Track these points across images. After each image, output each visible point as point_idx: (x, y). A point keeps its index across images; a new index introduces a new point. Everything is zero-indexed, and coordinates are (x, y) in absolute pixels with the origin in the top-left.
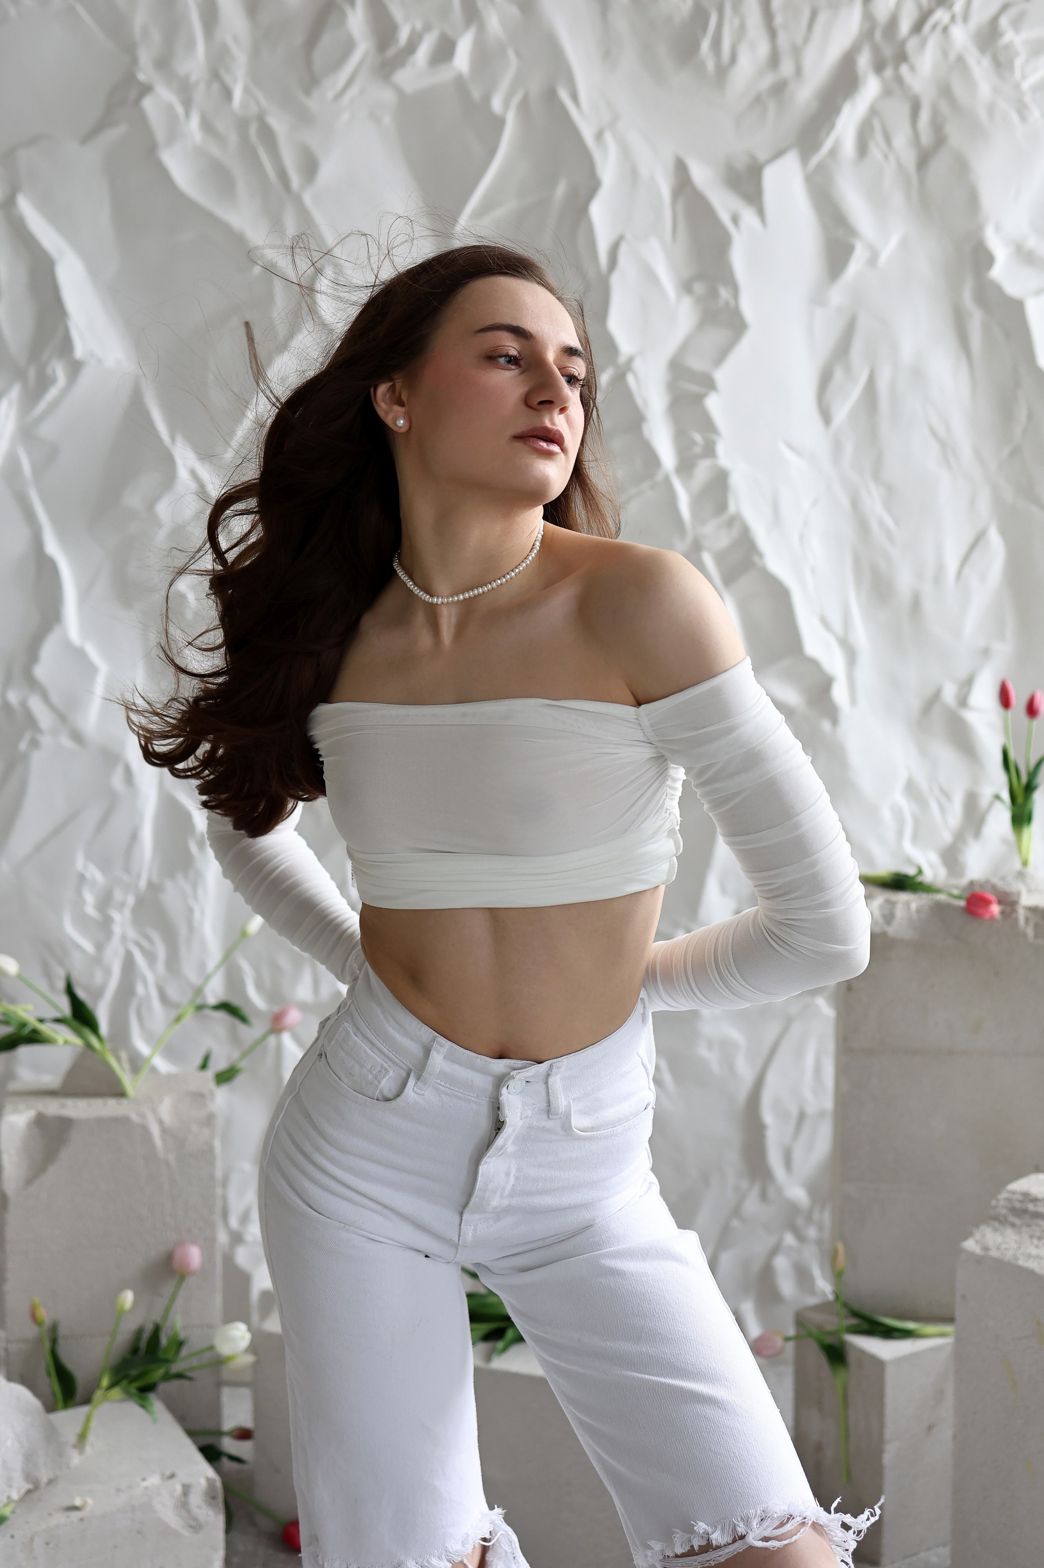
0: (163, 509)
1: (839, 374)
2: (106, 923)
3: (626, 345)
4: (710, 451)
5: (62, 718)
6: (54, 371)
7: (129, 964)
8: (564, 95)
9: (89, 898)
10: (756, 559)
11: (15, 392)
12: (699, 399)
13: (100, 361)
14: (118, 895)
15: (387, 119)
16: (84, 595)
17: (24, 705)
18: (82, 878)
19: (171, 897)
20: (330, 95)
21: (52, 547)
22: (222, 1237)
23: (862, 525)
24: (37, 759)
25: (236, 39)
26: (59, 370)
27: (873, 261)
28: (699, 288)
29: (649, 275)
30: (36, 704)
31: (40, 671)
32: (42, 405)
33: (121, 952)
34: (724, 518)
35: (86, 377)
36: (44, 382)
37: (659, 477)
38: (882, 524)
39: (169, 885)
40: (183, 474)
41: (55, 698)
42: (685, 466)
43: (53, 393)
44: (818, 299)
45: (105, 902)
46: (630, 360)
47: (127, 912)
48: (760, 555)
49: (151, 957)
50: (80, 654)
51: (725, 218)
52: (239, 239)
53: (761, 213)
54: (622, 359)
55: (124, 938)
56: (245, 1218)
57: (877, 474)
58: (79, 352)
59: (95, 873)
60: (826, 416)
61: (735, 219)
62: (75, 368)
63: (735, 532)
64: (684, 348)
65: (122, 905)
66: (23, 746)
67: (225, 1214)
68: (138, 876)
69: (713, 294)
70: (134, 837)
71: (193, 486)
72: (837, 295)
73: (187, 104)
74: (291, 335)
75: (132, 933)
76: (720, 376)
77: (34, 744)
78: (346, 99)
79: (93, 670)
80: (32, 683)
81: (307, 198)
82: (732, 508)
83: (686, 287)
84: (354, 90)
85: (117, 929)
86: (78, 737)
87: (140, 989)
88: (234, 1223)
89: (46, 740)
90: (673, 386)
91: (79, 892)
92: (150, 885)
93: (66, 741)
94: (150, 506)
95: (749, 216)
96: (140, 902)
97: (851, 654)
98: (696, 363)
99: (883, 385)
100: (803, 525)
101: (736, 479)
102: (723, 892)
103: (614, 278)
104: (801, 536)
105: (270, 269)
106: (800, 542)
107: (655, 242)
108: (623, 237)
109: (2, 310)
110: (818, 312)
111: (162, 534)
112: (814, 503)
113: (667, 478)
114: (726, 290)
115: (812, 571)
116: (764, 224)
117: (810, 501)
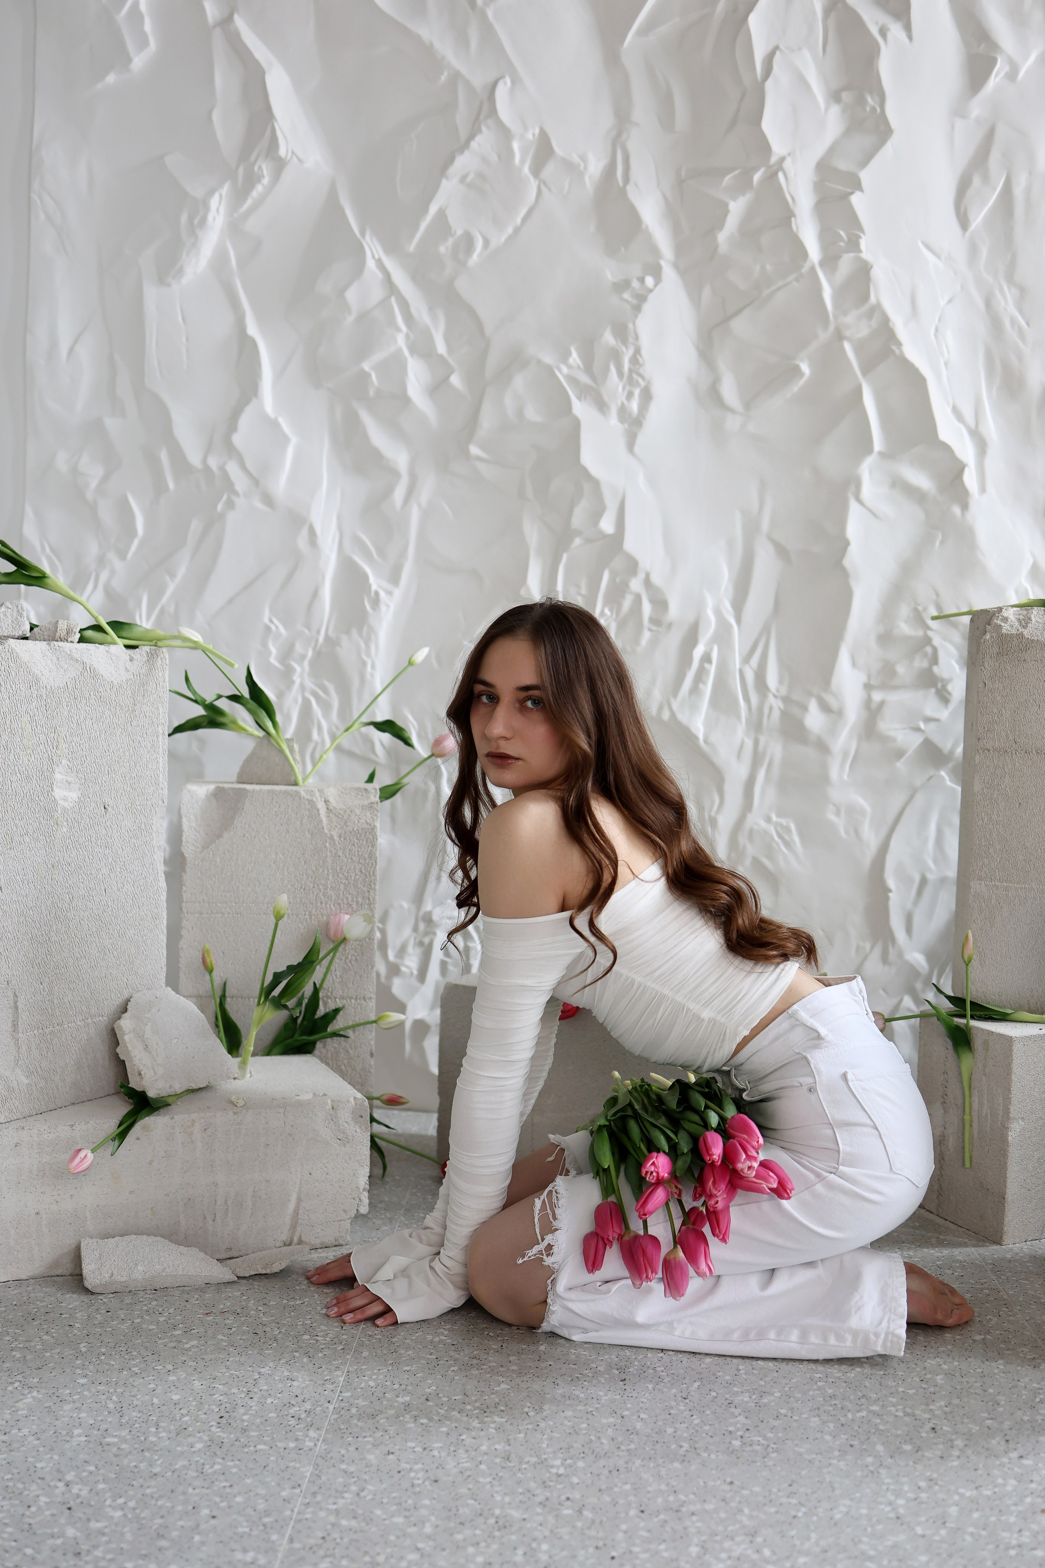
0: (351, 295)
1: (977, 181)
2: (288, 673)
3: (778, 148)
4: (854, 244)
5: (256, 482)
6: (260, 168)
7: (306, 712)
9: (274, 650)
10: (895, 347)
11: (225, 189)
12: (846, 196)
13: (300, 160)
14: (299, 648)
16: (279, 374)
17: (222, 469)
18: (268, 629)
19: (346, 651)
21: (252, 330)
22: (381, 967)
23: (995, 323)
24: (232, 517)
26: (265, 168)
27: (1012, 76)
28: (846, 96)
29: (802, 81)
30: (233, 469)
31: (237, 439)
32: (249, 202)
33: (300, 700)
34: (865, 308)
35: (288, 175)
36: (252, 180)
37: (805, 270)
38: (1013, 321)
39: (344, 639)
40: (371, 264)
41: (249, 465)
42: (830, 261)
43: (259, 188)
44: (959, 111)
45: (287, 654)
46: (783, 159)
47: (306, 664)
48: (899, 344)
49: (326, 707)
50: (275, 424)
51: (874, 31)
52: (429, 49)
53: (908, 28)
54: (773, 160)
55: (303, 687)
56: (402, 951)
57: (1010, 278)
58: (282, 152)
59: (279, 627)
60: (964, 222)
61: (883, 32)
62: (280, 165)
63: (874, 323)
64: (832, 151)
65: (303, 657)
66: (220, 507)
67: (383, 946)
68: (318, 632)
69: (861, 101)
70: (316, 594)
71: (380, 275)
72: (977, 108)
74: (471, 137)
75: (309, 684)
76: (864, 176)
77: (230, 505)
79: (284, 440)
80: (230, 450)
81: (490, 13)
82: (873, 299)
83: (835, 97)
85: (297, 679)
86: (268, 500)
87: (315, 735)
88: (391, 956)
89: (240, 501)
90: (819, 186)
91: (264, 645)
92: (327, 638)
93: (258, 504)
94: (341, 293)
95: (896, 30)
96: (318, 654)
97: (981, 445)
98: (842, 165)
99: (1018, 191)
100: (939, 320)
101: (877, 273)
102: (854, 664)
103: (769, 84)
104: (937, 330)
105: (456, 76)
106: (936, 336)
107: (806, 54)
108: (777, 48)
109: (215, 116)
110: (959, 123)
111: (350, 319)
112: (950, 301)
113: (813, 269)
114: (872, 99)
115: (946, 364)
116: (910, 38)
117: (946, 299)
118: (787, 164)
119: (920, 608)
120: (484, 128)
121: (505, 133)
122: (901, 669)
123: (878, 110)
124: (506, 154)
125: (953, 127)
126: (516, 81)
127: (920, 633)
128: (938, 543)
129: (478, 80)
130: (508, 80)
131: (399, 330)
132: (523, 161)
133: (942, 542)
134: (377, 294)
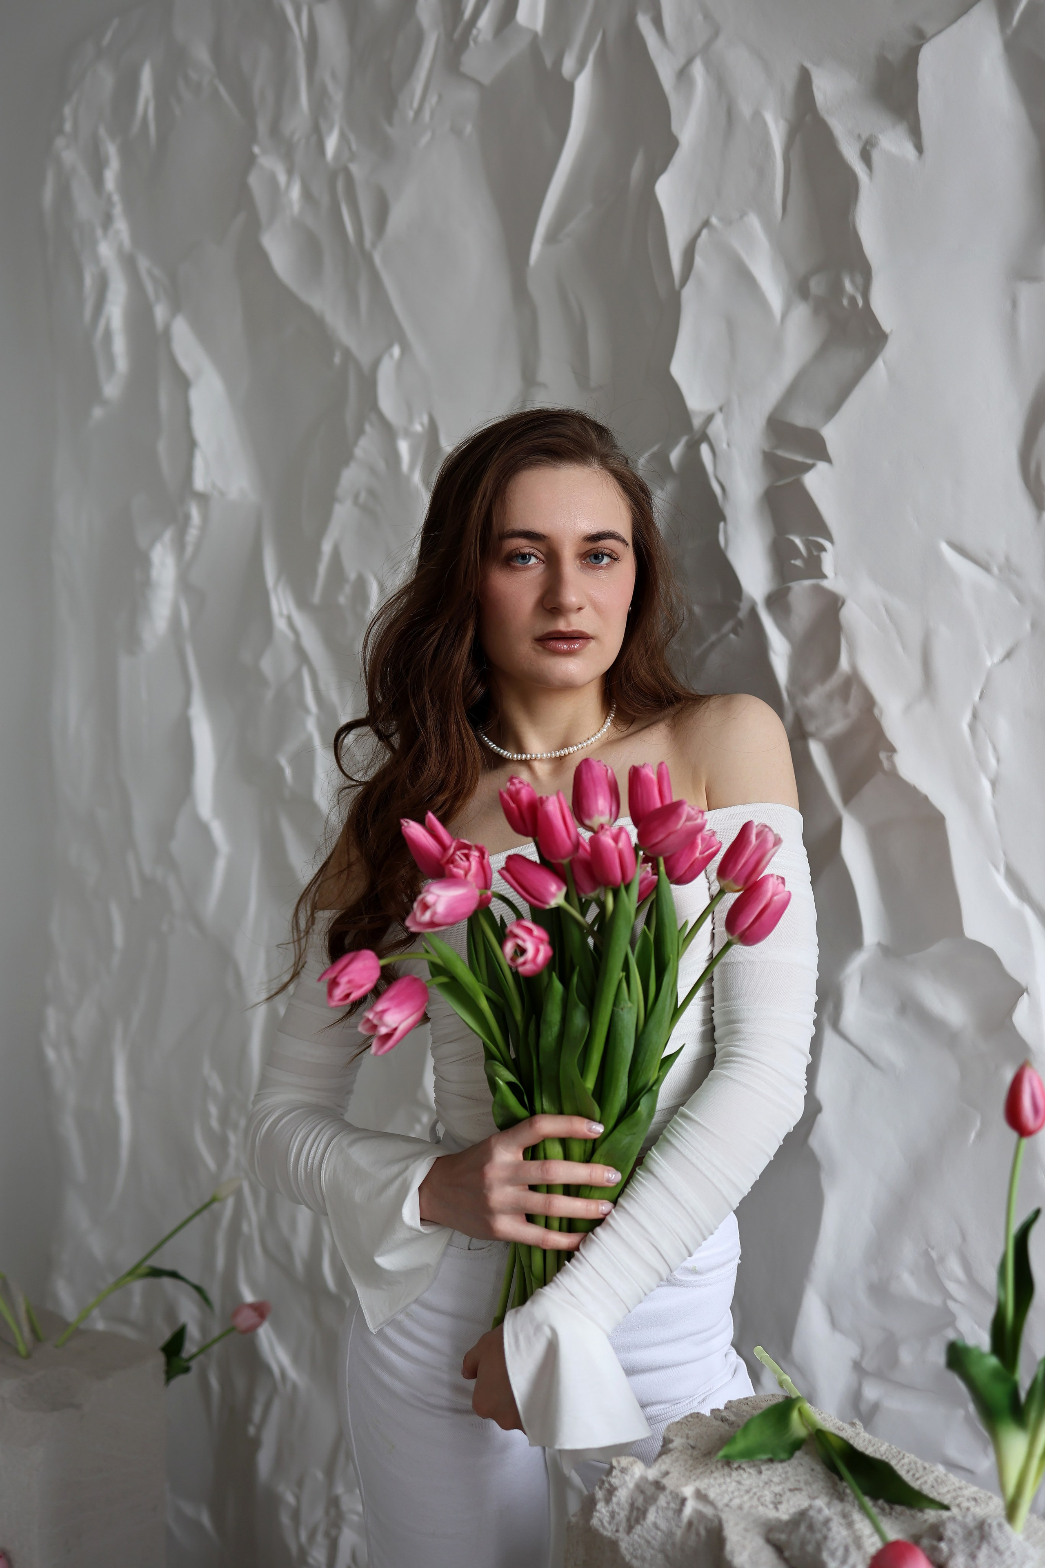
0: (267, 665)
2: (225, 1142)
4: (815, 563)
5: (189, 902)
6: (190, 510)
7: (240, 1197)
8: (644, 23)
9: (213, 1110)
10: (883, 756)
12: (800, 474)
13: (222, 494)
14: (234, 1113)
15: (469, 129)
17: (165, 884)
18: (207, 1084)
20: (411, 114)
24: (173, 944)
25: (334, 75)
28: (816, 285)
30: (172, 882)
31: (176, 847)
32: (188, 548)
33: (235, 1180)
34: (835, 680)
36: (185, 521)
37: (743, 613)
40: (281, 624)
41: (185, 880)
45: (224, 1118)
46: (707, 422)
49: (255, 1193)
50: (204, 830)
51: (851, 153)
54: (697, 422)
55: (237, 1164)
58: (199, 483)
59: (215, 1082)
61: (868, 151)
62: (203, 502)
64: (792, 392)
65: (237, 1126)
66: (164, 928)
69: (836, 288)
73: (290, 172)
76: (830, 433)
77: (171, 928)
78: (426, 115)
79: (211, 850)
80: (170, 860)
81: (378, 257)
82: (844, 663)
83: (800, 288)
84: (433, 99)
85: (232, 1152)
89: (178, 926)
91: (206, 1102)
93: (191, 928)
94: (258, 660)
95: (890, 138)
98: (802, 415)
100: (981, 697)
101: (851, 614)
102: (834, 1323)
103: (688, 294)
104: (975, 716)
105: (347, 354)
106: (972, 728)
107: (754, 222)
108: (706, 224)
109: (162, 447)
110: (1027, 293)
111: (270, 695)
112: (1008, 655)
113: (753, 613)
114: (853, 282)
115: (994, 784)
116: (919, 148)
117: (1000, 652)
118: (717, 428)
119: (934, 1254)
120: (368, 428)
121: (389, 432)
122: (906, 1356)
123: (860, 303)
124: (393, 457)
125: (1014, 304)
126: (406, 348)
127: (937, 1301)
128: (973, 1136)
129: (365, 358)
130: (396, 351)
131: (307, 711)
132: (412, 466)
133: (979, 1135)
134: (290, 662)
